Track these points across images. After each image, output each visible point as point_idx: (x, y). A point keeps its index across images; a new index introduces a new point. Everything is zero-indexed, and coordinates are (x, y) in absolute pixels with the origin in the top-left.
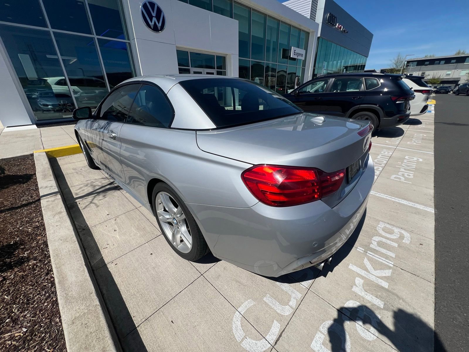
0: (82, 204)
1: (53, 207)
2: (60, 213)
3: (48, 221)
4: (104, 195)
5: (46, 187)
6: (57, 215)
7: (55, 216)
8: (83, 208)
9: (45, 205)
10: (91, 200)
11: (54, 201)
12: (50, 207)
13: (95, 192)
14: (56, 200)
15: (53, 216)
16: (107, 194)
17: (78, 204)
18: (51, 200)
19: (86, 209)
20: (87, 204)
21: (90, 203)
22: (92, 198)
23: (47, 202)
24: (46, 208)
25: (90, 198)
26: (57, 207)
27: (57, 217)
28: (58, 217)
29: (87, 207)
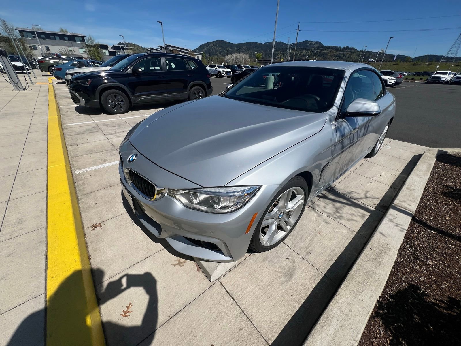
0: (374, 203)
1: (410, 196)
2: (408, 189)
3: (420, 190)
4: (348, 194)
5: (397, 225)
6: (411, 188)
7: (413, 190)
8: (378, 199)
9: (414, 203)
10: (364, 200)
11: (404, 201)
12: (411, 198)
13: (349, 203)
14: (402, 201)
15: (414, 190)
16: (345, 193)
17: (376, 206)
18: (406, 204)
19: (376, 197)
20: (371, 199)
21: (368, 199)
22: (360, 200)
23: (411, 205)
24: (416, 201)
25: (361, 202)
26: (406, 194)
27: (413, 188)
28: (411, 187)
29: (373, 197)
